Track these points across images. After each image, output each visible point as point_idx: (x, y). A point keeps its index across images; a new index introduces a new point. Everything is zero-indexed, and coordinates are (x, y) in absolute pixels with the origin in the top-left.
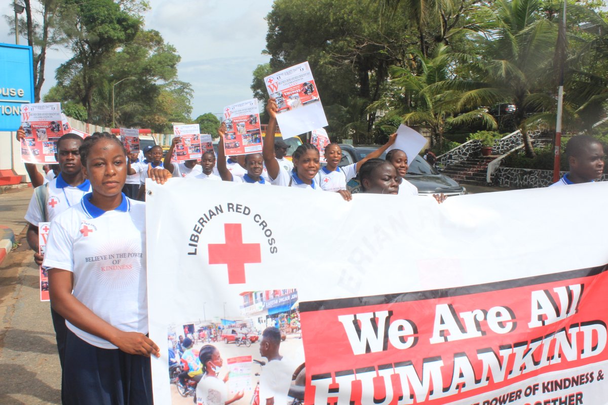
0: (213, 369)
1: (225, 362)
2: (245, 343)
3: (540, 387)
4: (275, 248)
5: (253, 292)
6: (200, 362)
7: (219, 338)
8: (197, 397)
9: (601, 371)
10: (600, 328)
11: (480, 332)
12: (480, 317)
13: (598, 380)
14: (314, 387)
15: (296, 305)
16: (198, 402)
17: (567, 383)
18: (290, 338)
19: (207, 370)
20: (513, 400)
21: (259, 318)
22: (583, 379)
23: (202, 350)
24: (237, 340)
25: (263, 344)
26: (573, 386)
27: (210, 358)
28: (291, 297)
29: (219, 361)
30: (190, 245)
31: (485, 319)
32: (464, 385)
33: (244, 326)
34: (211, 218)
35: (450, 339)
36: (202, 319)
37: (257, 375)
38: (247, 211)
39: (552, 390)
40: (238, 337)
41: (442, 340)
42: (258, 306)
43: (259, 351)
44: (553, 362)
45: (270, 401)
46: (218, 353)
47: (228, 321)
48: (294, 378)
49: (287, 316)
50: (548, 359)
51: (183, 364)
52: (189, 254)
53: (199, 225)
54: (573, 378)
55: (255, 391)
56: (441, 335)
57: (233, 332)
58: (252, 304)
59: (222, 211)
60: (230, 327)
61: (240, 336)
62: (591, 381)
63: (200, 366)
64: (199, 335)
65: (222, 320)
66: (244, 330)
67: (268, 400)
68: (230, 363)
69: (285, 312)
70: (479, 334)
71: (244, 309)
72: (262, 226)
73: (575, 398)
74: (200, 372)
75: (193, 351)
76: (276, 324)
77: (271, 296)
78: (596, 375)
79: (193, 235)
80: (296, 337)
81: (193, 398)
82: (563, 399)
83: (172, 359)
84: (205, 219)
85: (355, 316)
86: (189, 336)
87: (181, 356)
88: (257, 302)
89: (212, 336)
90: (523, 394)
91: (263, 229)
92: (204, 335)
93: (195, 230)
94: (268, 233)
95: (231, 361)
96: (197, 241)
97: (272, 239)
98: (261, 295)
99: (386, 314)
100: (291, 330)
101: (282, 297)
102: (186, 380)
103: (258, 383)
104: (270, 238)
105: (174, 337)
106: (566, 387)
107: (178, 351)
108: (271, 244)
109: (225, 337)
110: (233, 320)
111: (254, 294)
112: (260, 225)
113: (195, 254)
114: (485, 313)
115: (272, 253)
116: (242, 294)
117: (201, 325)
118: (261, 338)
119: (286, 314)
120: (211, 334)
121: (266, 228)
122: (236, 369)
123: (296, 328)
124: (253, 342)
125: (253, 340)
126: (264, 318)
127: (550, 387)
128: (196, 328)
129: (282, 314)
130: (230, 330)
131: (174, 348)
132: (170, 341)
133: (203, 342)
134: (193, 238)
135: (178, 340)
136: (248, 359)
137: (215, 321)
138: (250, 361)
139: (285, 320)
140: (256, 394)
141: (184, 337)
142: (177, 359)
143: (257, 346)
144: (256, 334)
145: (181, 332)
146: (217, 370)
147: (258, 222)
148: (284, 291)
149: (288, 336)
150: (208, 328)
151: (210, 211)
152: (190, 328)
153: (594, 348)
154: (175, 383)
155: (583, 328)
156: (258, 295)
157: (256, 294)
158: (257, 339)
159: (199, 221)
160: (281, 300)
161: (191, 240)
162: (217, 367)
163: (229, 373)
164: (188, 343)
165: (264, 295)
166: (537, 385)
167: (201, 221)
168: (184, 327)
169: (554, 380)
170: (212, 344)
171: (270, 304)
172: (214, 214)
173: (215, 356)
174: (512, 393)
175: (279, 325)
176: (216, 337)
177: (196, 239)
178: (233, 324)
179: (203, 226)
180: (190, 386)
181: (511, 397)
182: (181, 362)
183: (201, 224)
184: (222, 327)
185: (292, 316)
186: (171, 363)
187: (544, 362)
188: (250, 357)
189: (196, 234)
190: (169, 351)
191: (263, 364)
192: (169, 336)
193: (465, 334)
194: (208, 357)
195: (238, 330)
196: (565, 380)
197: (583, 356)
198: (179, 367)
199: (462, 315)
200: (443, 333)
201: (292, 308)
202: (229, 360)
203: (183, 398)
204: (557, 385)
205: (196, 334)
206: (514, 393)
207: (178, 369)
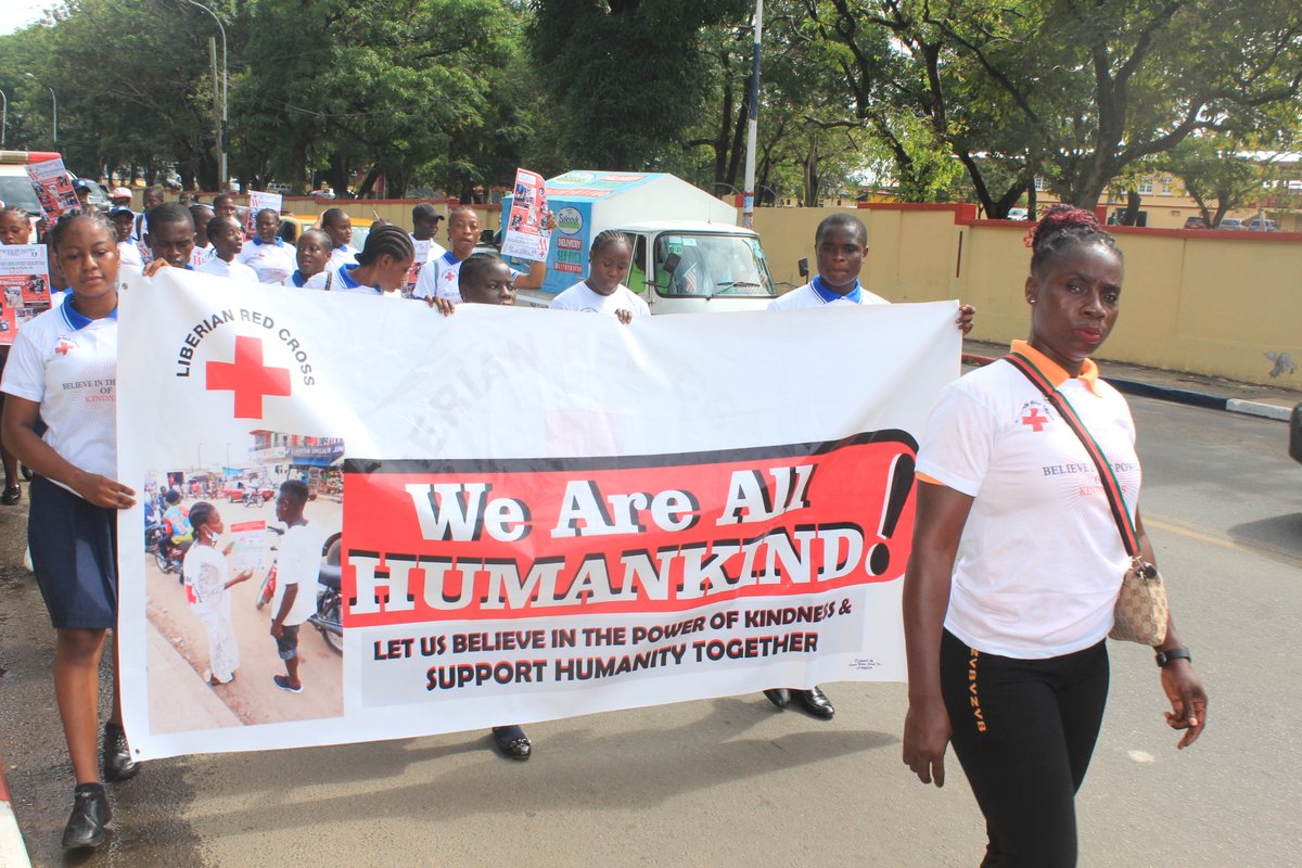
0: (209, 536)
1: (227, 529)
2: (256, 502)
3: (742, 618)
4: (310, 378)
5: (271, 432)
6: (190, 525)
7: (220, 494)
8: (185, 575)
9: (847, 600)
10: (852, 535)
11: (636, 527)
12: (641, 504)
13: (841, 613)
14: (354, 567)
15: (340, 461)
16: (186, 583)
17: (790, 616)
18: (322, 499)
19: (199, 536)
20: (689, 632)
21: (277, 467)
22: (820, 614)
23: (193, 509)
24: (245, 497)
25: (281, 501)
26: (799, 620)
27: (205, 520)
28: (333, 449)
29: (218, 525)
30: (180, 362)
31: (649, 507)
32: (590, 594)
33: (254, 476)
34: (215, 326)
35: (585, 532)
36: (196, 466)
37: (273, 549)
38: (269, 323)
39: (762, 625)
40: (246, 493)
41: (572, 532)
42: (279, 451)
43: (275, 513)
44: (763, 581)
45: (291, 588)
46: (217, 515)
47: (233, 470)
48: (325, 553)
49: (322, 472)
50: (754, 574)
51: (166, 526)
52: (179, 375)
53: (194, 334)
54: (801, 609)
55: (271, 572)
56: (570, 526)
57: (240, 485)
58: (268, 446)
59: (232, 318)
60: (236, 478)
61: (249, 491)
62: (830, 616)
63: (190, 529)
64: (191, 488)
65: (224, 468)
66: (255, 483)
67: (288, 586)
68: (233, 531)
69: (320, 467)
70: (635, 529)
71: (254, 453)
72: (291, 346)
73: (804, 640)
74: (189, 537)
75: (180, 509)
76: (303, 478)
77: (300, 443)
78: (837, 607)
79: (184, 349)
80: (332, 500)
81: (178, 576)
82: (781, 639)
83: (149, 518)
84: (205, 328)
85: (432, 487)
86: (176, 488)
87: (162, 514)
88: (276, 445)
89: (210, 491)
90: (707, 624)
91: (293, 350)
92: (198, 488)
93: (187, 341)
94: (302, 357)
95: (236, 528)
96: (189, 358)
97: (307, 366)
98: (285, 438)
99: (481, 487)
100: (326, 490)
101: (317, 448)
102: (168, 549)
103: (275, 562)
104: (304, 364)
105: (153, 488)
106: (786, 622)
107: (158, 507)
108: (305, 372)
109: (228, 494)
110: (239, 468)
111: (273, 436)
112: (289, 344)
113: (187, 375)
114: (650, 498)
115: (308, 384)
116: (253, 433)
117: (194, 475)
118: (277, 493)
119: (320, 470)
120: (208, 488)
121: (297, 350)
122: (242, 539)
123: (335, 489)
124: (266, 499)
125: (267, 497)
126: (286, 467)
127: (758, 619)
128: (187, 478)
129: (316, 469)
130: (236, 483)
131: (153, 502)
132: (147, 493)
133: (195, 497)
134: (184, 352)
135: (159, 492)
136: (261, 525)
137: (213, 470)
138: (263, 528)
139: (320, 476)
140: (272, 576)
141: (168, 489)
142: (156, 517)
143: (272, 505)
144: (271, 488)
145: (164, 482)
146: (215, 537)
147: (285, 339)
148: (323, 440)
149: (319, 496)
150: (204, 479)
151: (214, 317)
152: (177, 478)
153: (840, 566)
154: (153, 552)
155: (822, 534)
156: (281, 437)
157: (276, 435)
158: (272, 494)
159: (195, 330)
160: (317, 451)
161: (181, 355)
162: (215, 534)
163: (232, 544)
164: (173, 498)
165: (289, 440)
166: (736, 613)
167: (199, 329)
168: (169, 475)
169: (767, 609)
170: (209, 501)
171: (298, 452)
172: (220, 321)
173: (213, 518)
174: (686, 623)
175: (308, 480)
176: (215, 492)
177: (189, 354)
178: (239, 475)
179: (202, 336)
180: (174, 558)
181: (686, 627)
182: (162, 523)
183: (199, 333)
184: (224, 479)
185: (332, 473)
186: (147, 523)
187: (746, 579)
188: (263, 522)
189: (189, 346)
190: (146, 505)
191: (281, 532)
192: (146, 486)
193: (612, 527)
194: (202, 519)
195: (246, 483)
196: (786, 611)
197: (821, 578)
198: (158, 529)
199: (611, 499)
200: (573, 523)
201: (332, 464)
202: (233, 526)
203: (163, 575)
204: (771, 617)
205: (186, 487)
206: (691, 621)
207: (158, 533)
